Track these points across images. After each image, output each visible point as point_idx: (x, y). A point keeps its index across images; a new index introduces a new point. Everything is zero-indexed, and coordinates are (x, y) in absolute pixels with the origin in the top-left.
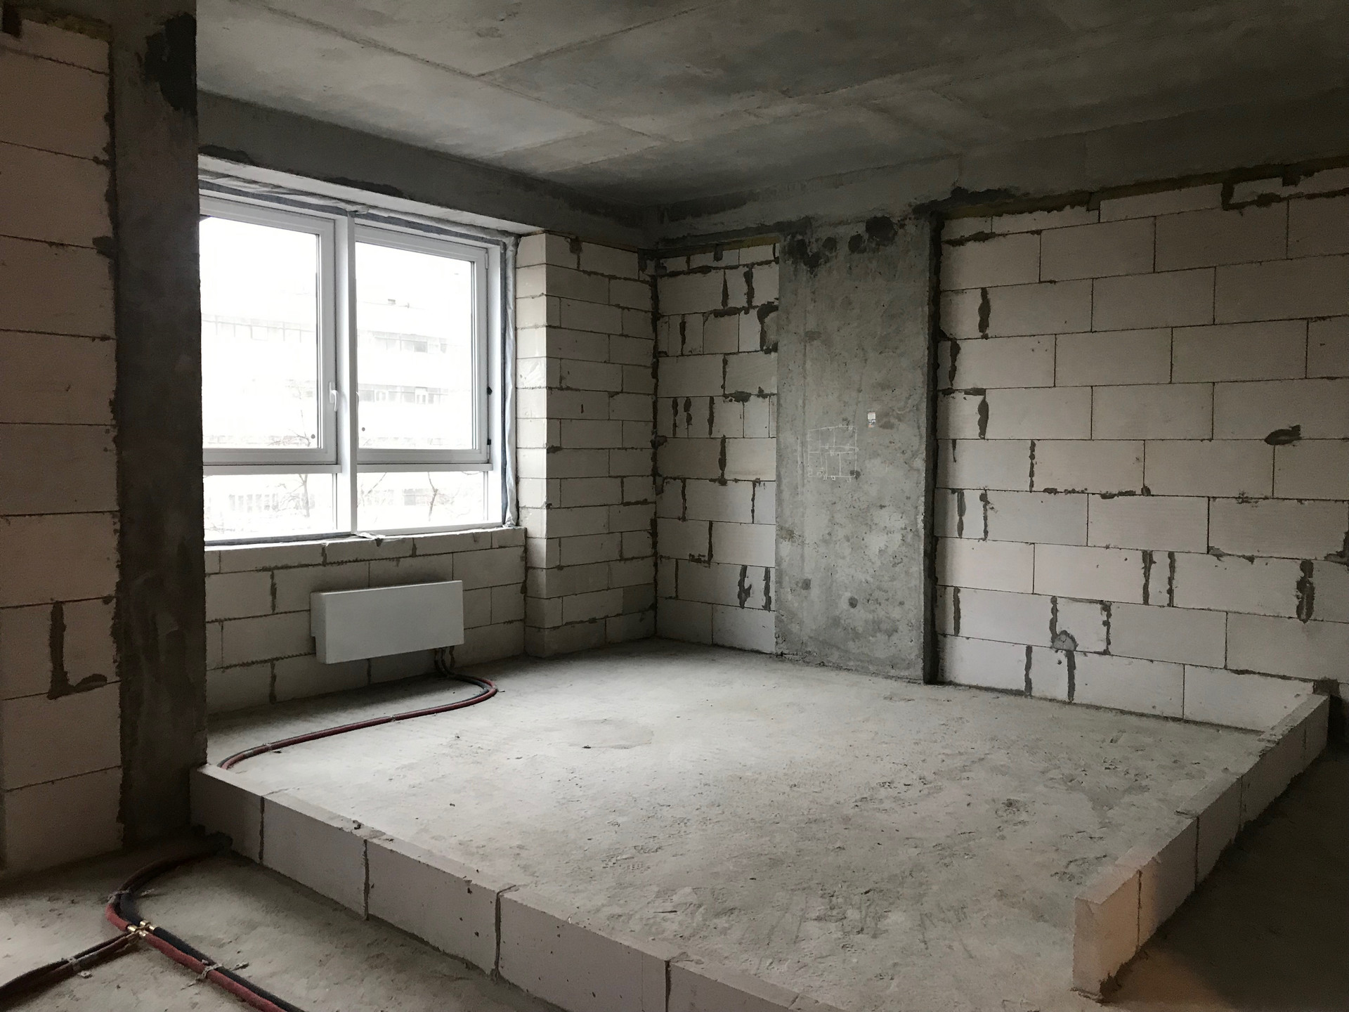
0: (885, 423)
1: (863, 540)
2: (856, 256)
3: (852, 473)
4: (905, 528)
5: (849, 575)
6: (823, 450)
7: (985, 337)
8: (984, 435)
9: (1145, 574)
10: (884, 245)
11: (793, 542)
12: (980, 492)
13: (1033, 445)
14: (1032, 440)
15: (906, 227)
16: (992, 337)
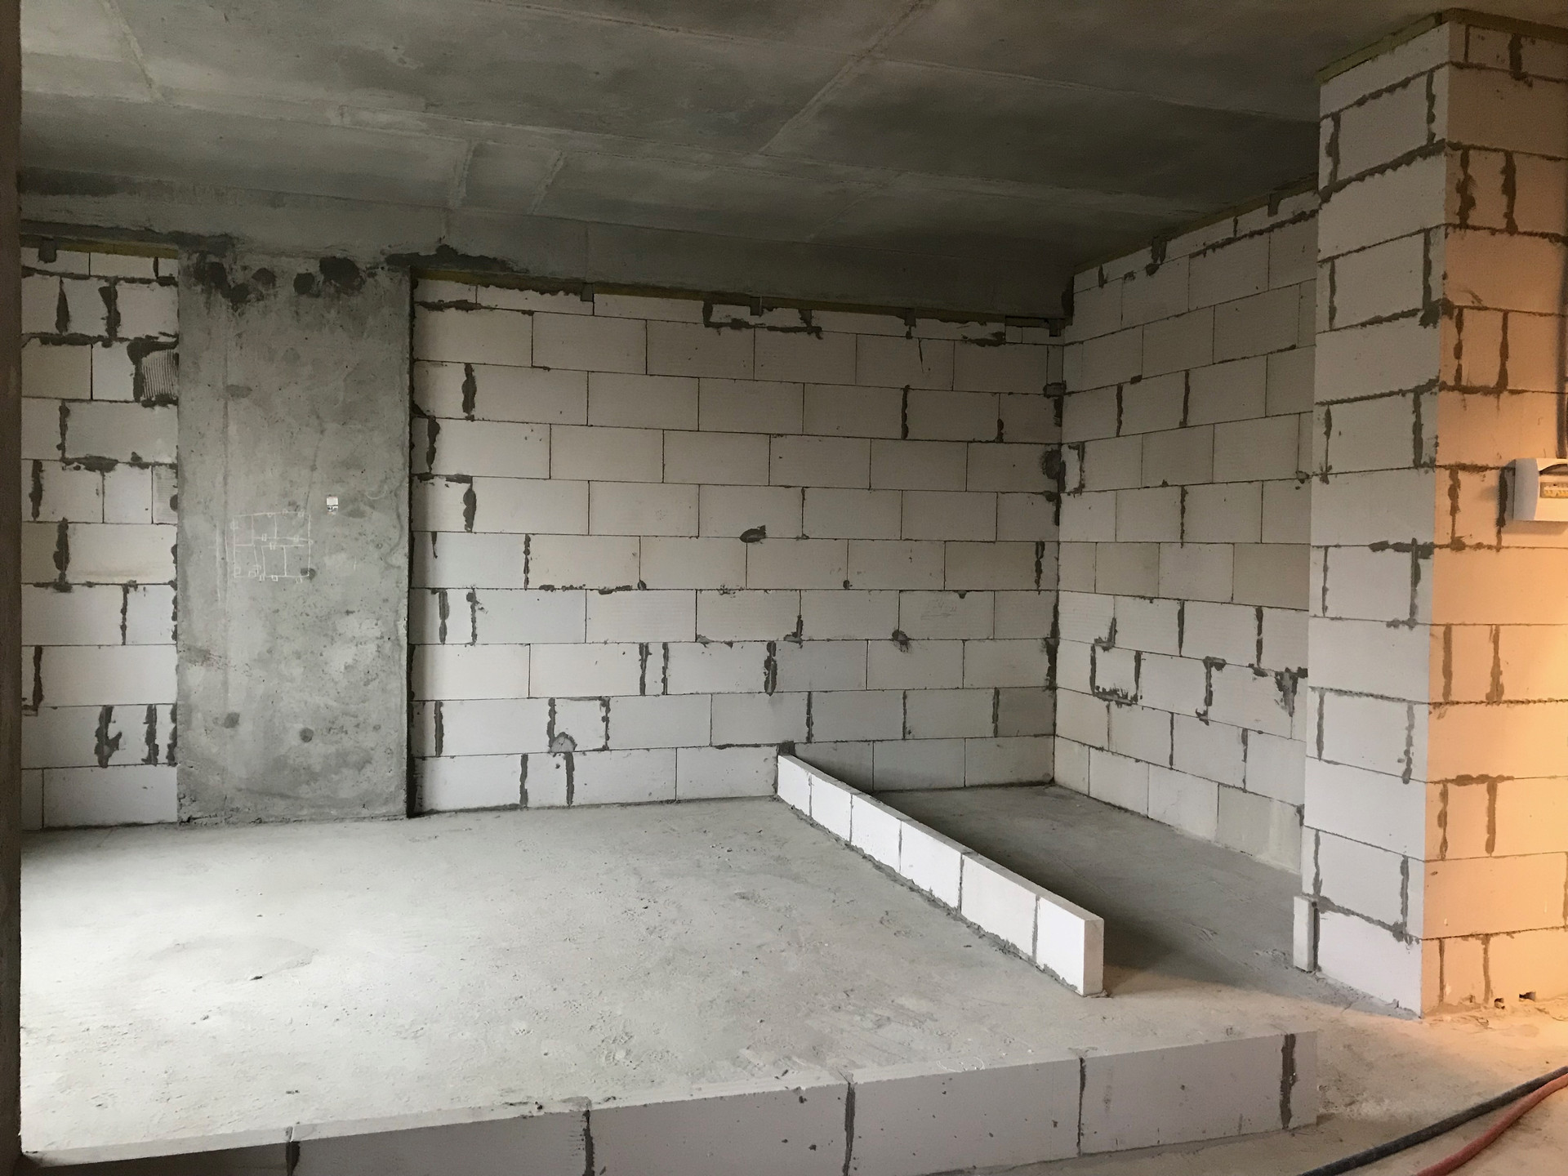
0: (352, 508)
1: (321, 655)
2: (304, 298)
3: (304, 572)
4: (382, 637)
5: (300, 701)
6: (258, 542)
7: (471, 418)
8: (471, 528)
9: (642, 666)
10: (347, 294)
11: (209, 665)
12: (466, 592)
13: (528, 540)
14: (526, 534)
15: (377, 278)
16: (478, 420)
